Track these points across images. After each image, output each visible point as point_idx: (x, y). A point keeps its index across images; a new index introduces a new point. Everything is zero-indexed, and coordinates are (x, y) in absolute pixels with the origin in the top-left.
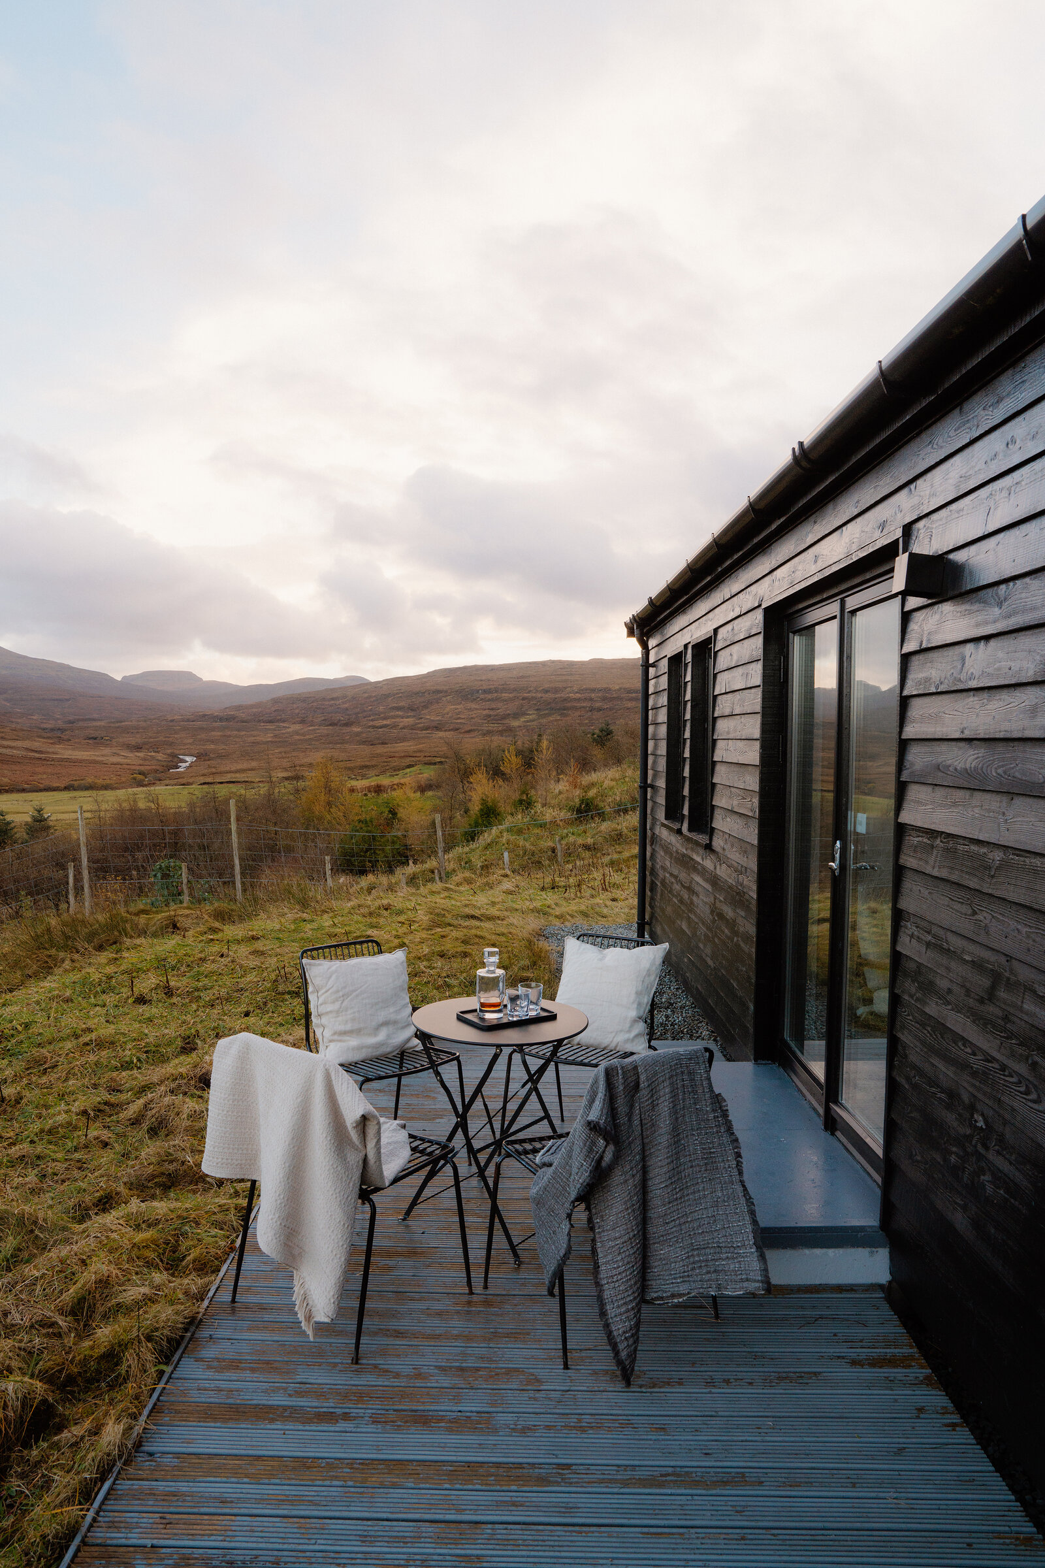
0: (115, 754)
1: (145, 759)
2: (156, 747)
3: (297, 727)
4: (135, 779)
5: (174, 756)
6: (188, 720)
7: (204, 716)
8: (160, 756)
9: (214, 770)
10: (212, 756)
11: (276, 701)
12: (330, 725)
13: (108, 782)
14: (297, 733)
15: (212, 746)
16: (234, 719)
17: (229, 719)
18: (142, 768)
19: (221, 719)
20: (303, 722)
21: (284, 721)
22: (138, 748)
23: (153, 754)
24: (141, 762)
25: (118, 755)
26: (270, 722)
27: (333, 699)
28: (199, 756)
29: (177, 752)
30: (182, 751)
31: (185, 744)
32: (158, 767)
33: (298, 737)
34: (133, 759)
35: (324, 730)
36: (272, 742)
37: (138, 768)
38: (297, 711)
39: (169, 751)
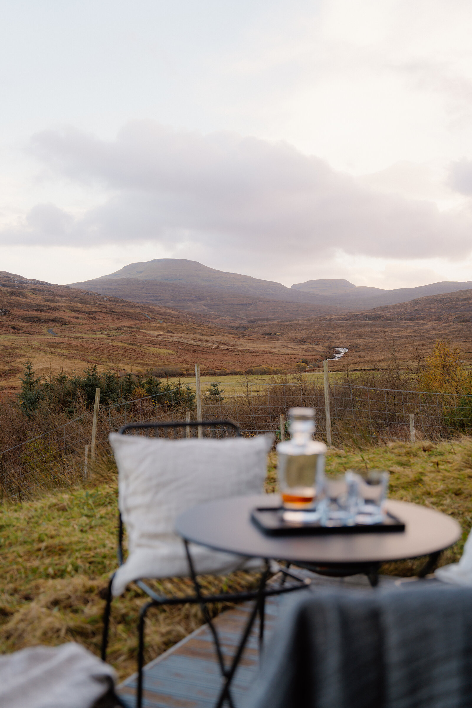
0: (285, 346)
1: (308, 351)
2: (316, 341)
3: (434, 324)
4: (299, 366)
5: (331, 348)
6: (343, 319)
7: (356, 315)
8: (320, 348)
9: (362, 359)
10: (361, 347)
11: (415, 302)
12: (463, 321)
13: (278, 368)
14: (433, 329)
15: (362, 340)
16: (380, 317)
17: (376, 318)
18: (305, 358)
19: (370, 318)
20: (438, 319)
21: (423, 319)
22: (303, 341)
23: (314, 346)
24: (304, 353)
25: (287, 347)
26: (411, 320)
27: (465, 299)
28: (350, 348)
29: (333, 345)
30: (337, 344)
31: (340, 339)
32: (317, 357)
33: (434, 332)
34: (298, 350)
35: (457, 326)
36: (411, 336)
37: (301, 357)
38: (434, 310)
39: (327, 344)
